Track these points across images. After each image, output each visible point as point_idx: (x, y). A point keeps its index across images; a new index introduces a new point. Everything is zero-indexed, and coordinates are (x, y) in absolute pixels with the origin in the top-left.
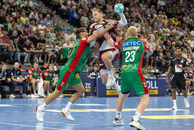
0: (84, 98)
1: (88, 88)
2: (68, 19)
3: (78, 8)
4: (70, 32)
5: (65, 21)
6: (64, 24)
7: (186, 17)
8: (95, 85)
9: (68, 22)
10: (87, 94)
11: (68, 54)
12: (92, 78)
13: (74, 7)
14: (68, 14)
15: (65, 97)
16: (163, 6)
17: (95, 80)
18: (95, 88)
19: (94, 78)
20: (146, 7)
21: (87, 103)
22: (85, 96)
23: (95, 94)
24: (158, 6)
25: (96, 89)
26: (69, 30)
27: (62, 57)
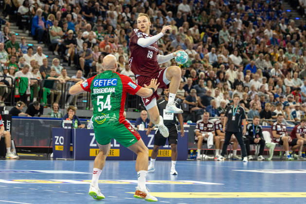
0: (52, 160)
1: (60, 145)
3: (47, 12)
5: (24, 33)
6: (23, 37)
7: (224, 31)
8: (71, 141)
9: (30, 35)
10: (58, 155)
11: (27, 88)
12: (66, 127)
13: (39, 9)
14: (29, 21)
15: (21, 158)
16: (186, 12)
17: (71, 131)
18: (72, 144)
19: (70, 128)
20: (158, 14)
21: (58, 170)
22: (54, 158)
23: (70, 155)
24: (179, 12)
25: (73, 146)
26: (30, 47)
27: (17, 93)
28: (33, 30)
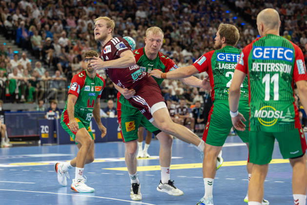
0: (40, 146)
1: (45, 133)
2: (15, 40)
3: (28, 24)
4: (17, 57)
5: (10, 42)
6: (9, 47)
7: (175, 32)
8: (55, 129)
9: (15, 44)
10: (45, 141)
11: (16, 87)
12: (50, 119)
13: (22, 22)
14: (14, 33)
15: (14, 146)
16: (143, 18)
17: (54, 121)
18: (55, 132)
19: (53, 118)
20: (120, 21)
21: (45, 153)
22: (42, 144)
23: (54, 141)
24: (137, 18)
25: (56, 133)
26: (16, 54)
27: (8, 92)
28: (18, 40)
